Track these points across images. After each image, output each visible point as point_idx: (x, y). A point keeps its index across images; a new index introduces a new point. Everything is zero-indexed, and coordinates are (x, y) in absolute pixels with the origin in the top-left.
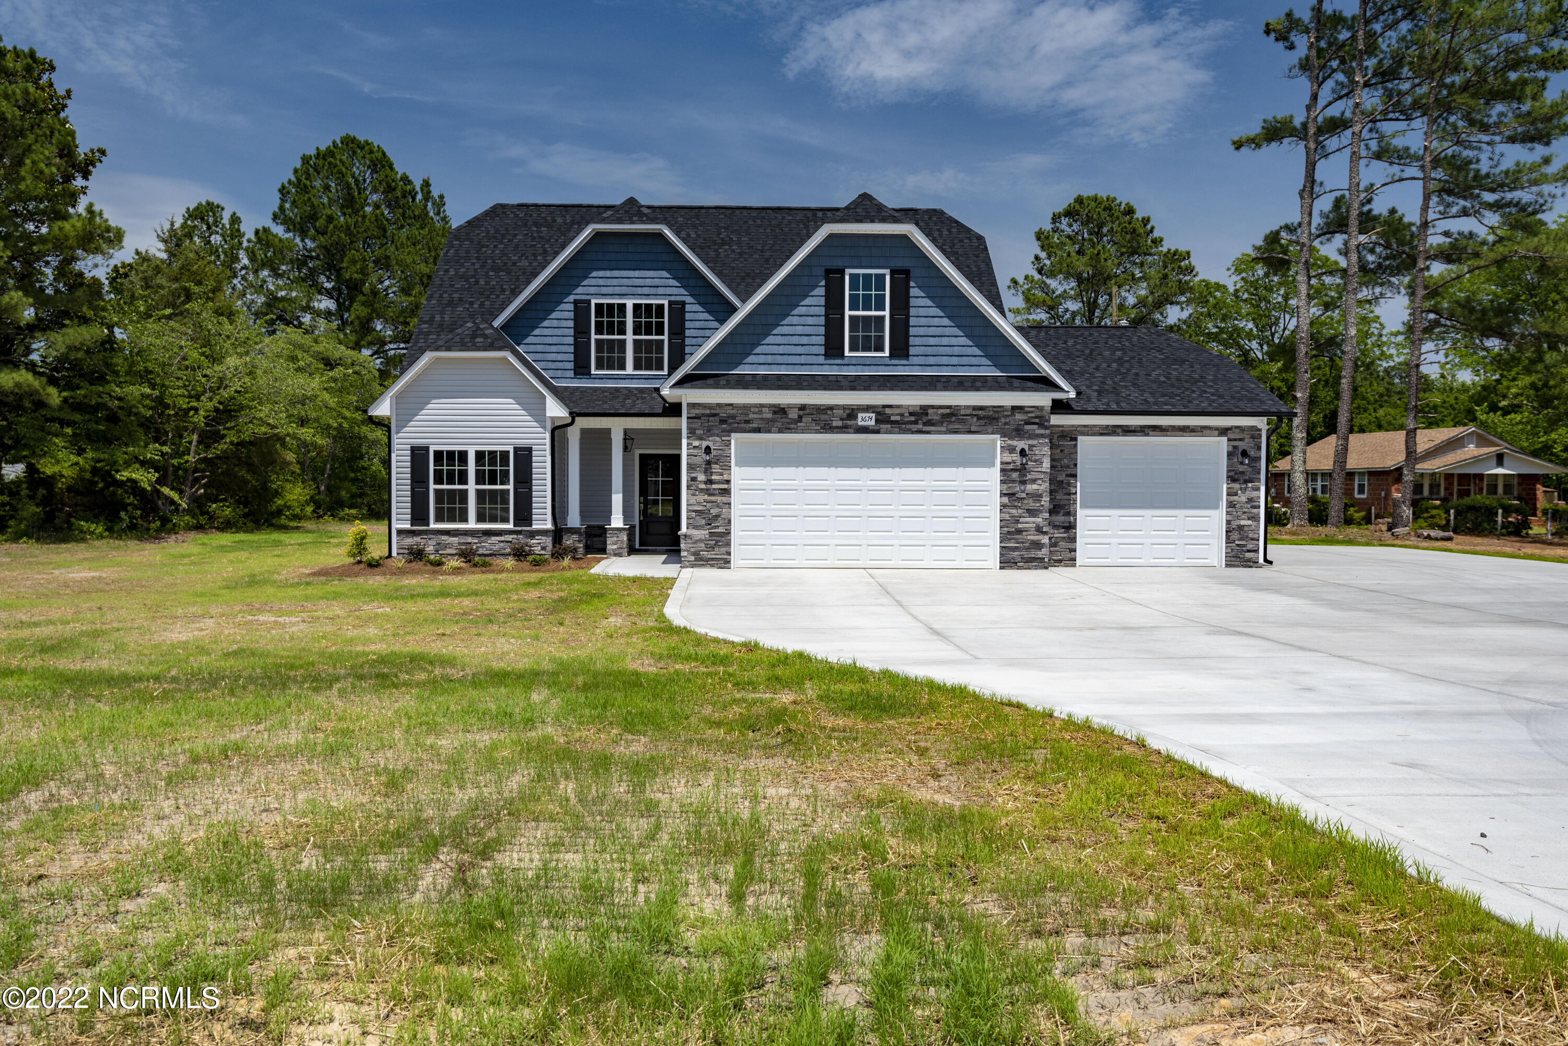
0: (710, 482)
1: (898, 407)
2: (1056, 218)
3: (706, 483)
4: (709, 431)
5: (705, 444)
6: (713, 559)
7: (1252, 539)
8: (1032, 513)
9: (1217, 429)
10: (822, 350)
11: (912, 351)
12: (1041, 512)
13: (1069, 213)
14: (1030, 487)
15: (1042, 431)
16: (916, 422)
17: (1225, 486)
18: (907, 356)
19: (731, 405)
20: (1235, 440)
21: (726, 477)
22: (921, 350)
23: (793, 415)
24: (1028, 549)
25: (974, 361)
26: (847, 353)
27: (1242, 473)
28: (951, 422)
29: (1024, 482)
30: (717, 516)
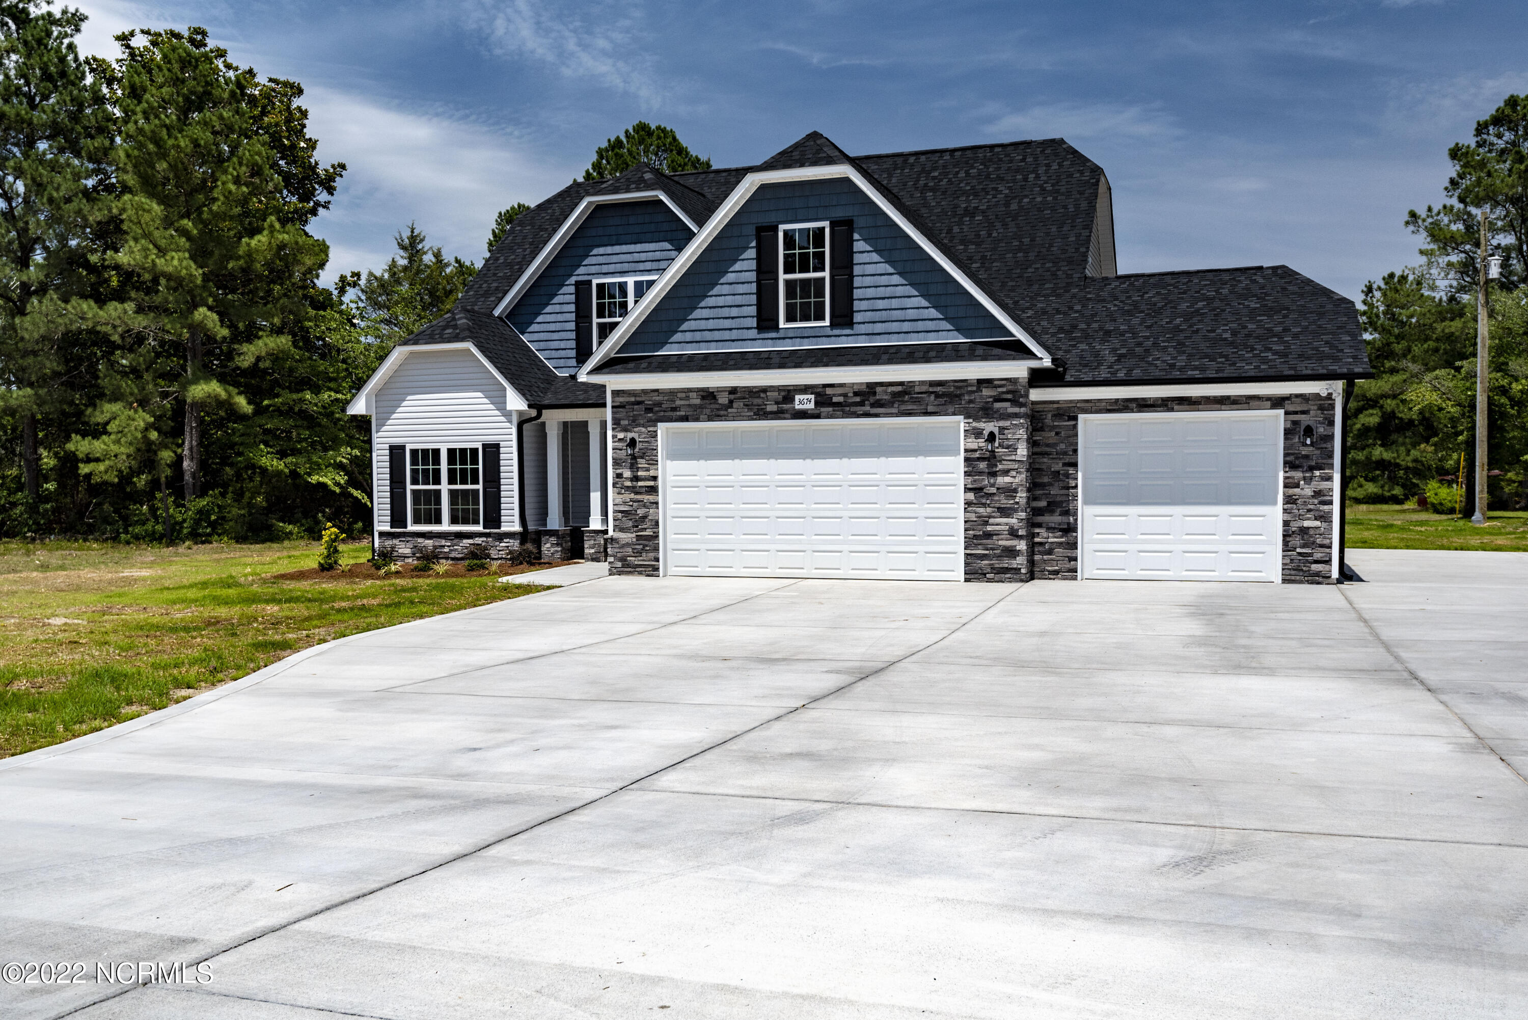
0: (636, 478)
1: (841, 385)
2: (1481, 128)
3: (631, 480)
4: (634, 421)
5: (630, 435)
6: (640, 566)
7: (1322, 546)
8: (1005, 512)
9: (1268, 398)
10: (753, 322)
11: (857, 318)
12: (1016, 510)
13: (1498, 120)
14: (1002, 480)
15: (1016, 410)
16: (862, 404)
17: (1281, 475)
18: (850, 324)
19: (657, 391)
20: (1296, 413)
21: (652, 473)
22: (869, 316)
23: (723, 399)
24: (999, 557)
25: (931, 325)
26: (782, 325)
27: (1307, 457)
28: (903, 402)
29: (994, 474)
30: (645, 517)
